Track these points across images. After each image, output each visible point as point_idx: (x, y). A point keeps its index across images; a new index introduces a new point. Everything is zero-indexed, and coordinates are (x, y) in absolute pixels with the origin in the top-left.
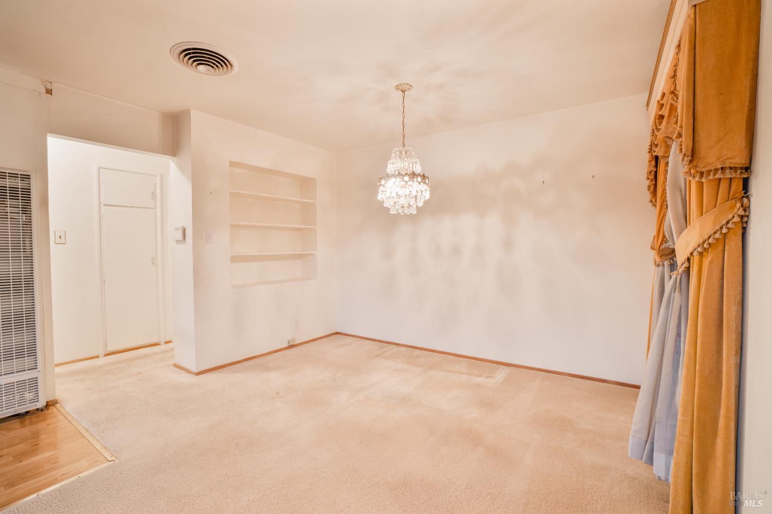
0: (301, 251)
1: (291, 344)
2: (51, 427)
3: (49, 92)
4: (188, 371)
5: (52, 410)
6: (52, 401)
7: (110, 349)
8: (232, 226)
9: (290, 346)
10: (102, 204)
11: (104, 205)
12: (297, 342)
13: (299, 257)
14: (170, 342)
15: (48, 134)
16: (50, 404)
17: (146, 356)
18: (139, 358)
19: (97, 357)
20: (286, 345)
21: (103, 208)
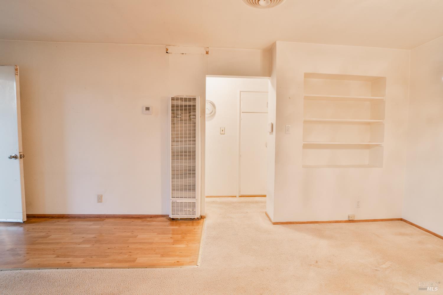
0: (369, 142)
1: (350, 219)
2: (196, 230)
3: (207, 53)
4: (270, 220)
5: (201, 221)
6: (203, 216)
7: (242, 193)
8: (305, 122)
9: (349, 220)
10: (241, 112)
11: (243, 112)
12: (356, 219)
13: (368, 147)
14: (265, 196)
15: (206, 75)
16: (202, 217)
17: (257, 202)
18: (253, 202)
19: (236, 197)
20: (346, 219)
21: (242, 114)
